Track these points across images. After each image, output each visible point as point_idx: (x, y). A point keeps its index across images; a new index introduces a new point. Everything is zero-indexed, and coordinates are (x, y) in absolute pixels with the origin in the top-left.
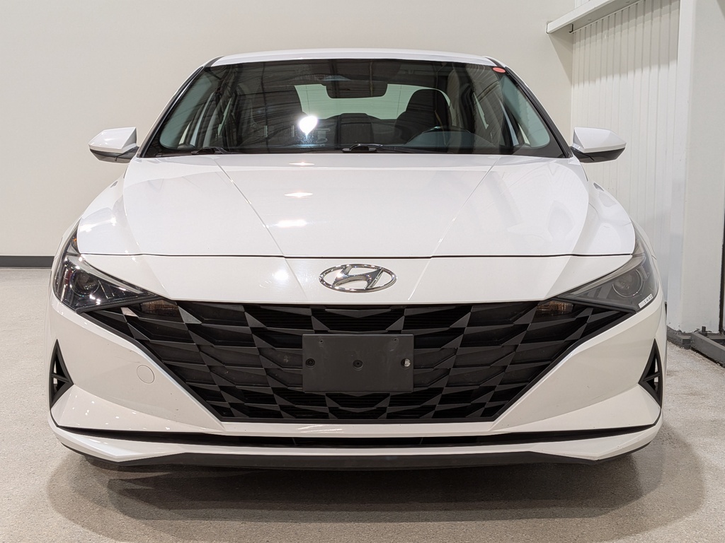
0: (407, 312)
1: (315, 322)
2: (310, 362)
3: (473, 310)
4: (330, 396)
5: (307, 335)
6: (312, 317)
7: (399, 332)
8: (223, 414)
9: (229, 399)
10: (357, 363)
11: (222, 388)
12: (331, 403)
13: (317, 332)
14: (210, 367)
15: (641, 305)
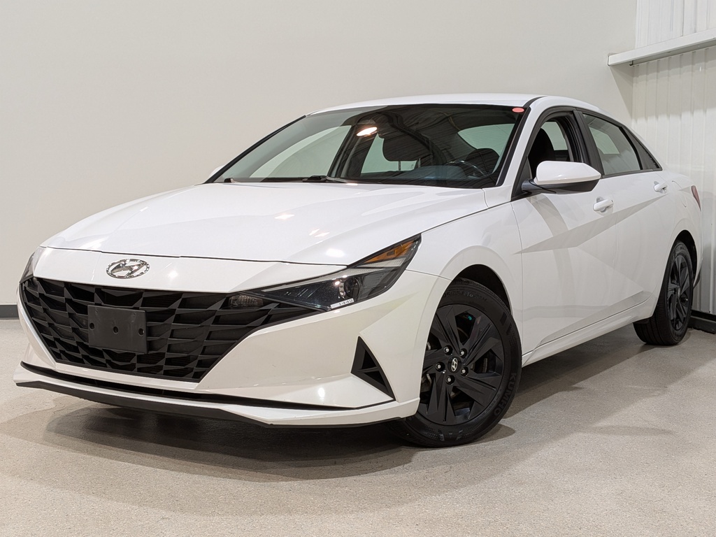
0: (145, 295)
1: (96, 296)
2: (92, 325)
3: (183, 296)
4: (106, 351)
5: (90, 306)
6: (95, 294)
7: (138, 308)
8: (58, 357)
9: (60, 348)
10: (115, 329)
11: (55, 339)
12: (107, 357)
13: (96, 304)
14: (49, 324)
15: (333, 306)
